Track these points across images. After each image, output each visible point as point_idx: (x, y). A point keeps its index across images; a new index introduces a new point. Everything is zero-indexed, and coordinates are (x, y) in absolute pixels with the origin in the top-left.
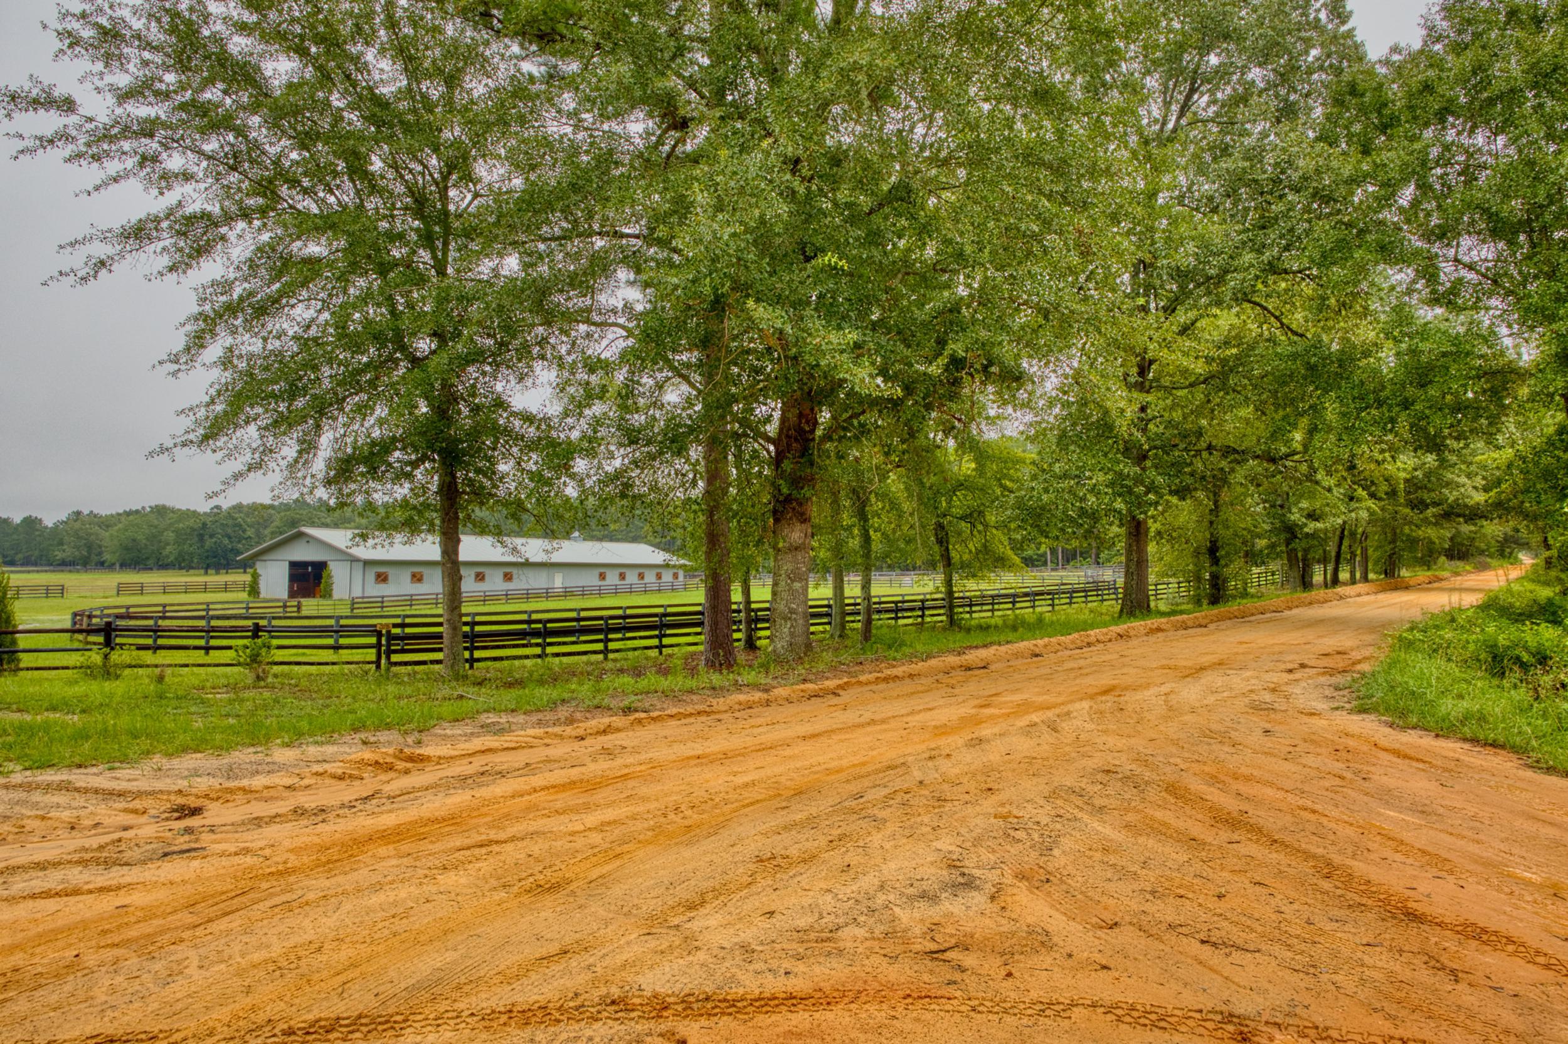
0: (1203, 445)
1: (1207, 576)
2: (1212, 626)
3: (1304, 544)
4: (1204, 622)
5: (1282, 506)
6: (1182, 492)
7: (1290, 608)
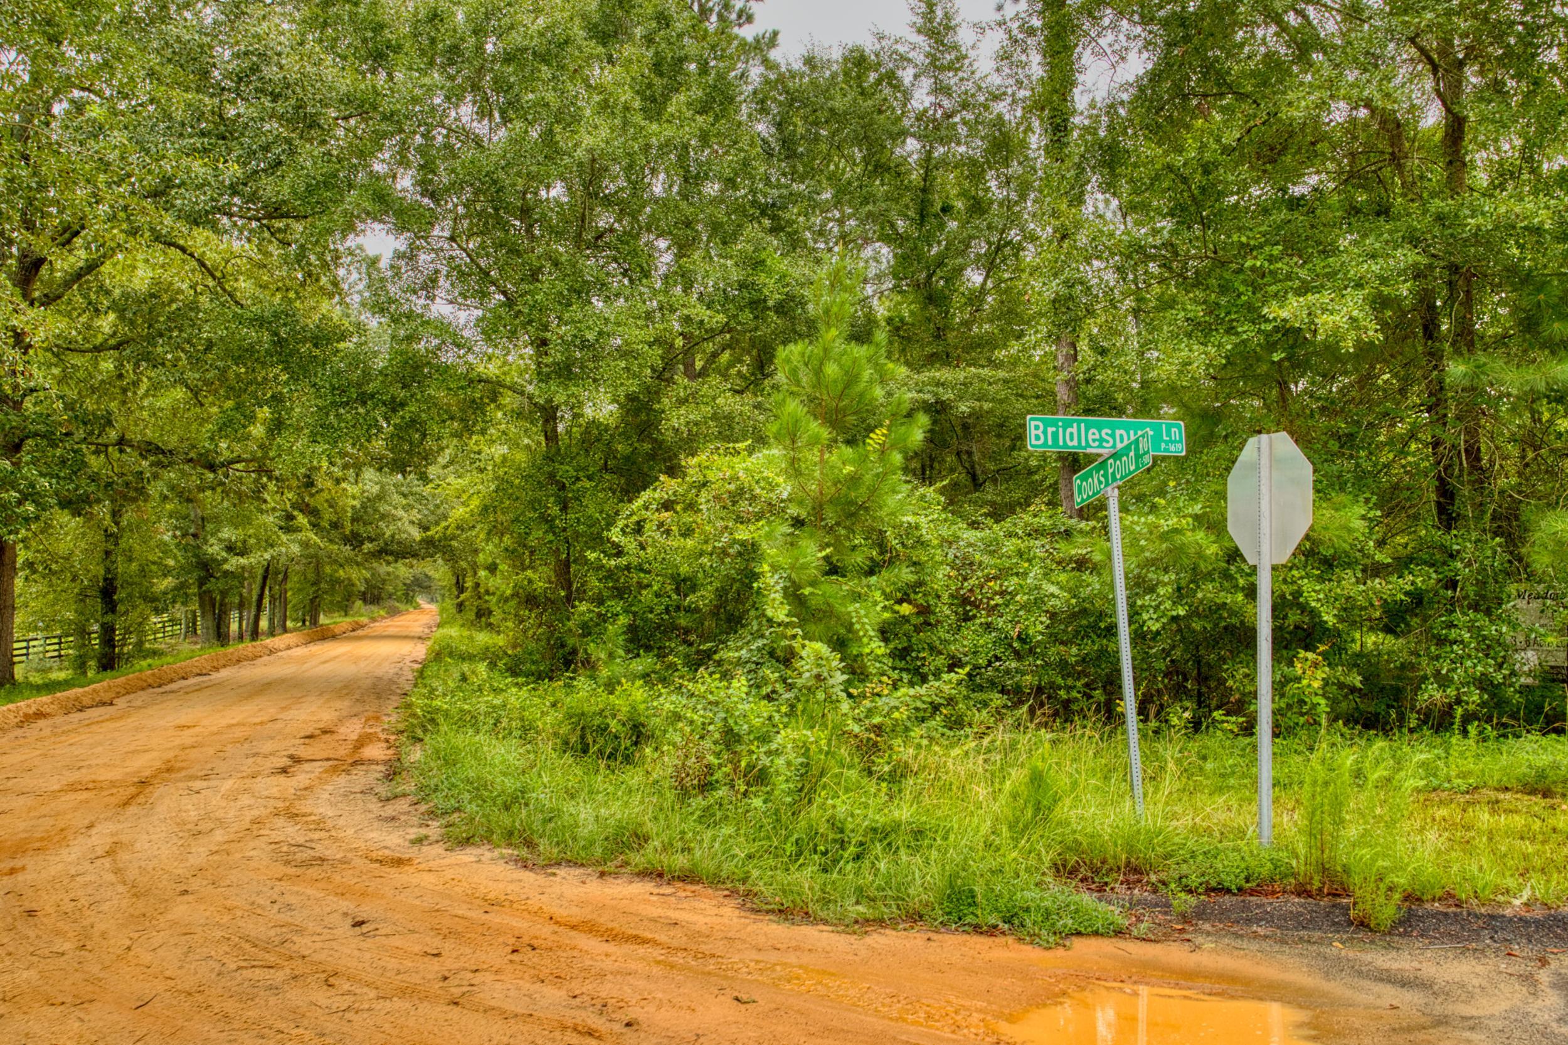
0: (113, 435)
1: (96, 627)
2: (121, 703)
3: (221, 585)
4: (106, 697)
5: (195, 536)
6: (74, 504)
7: (217, 669)
